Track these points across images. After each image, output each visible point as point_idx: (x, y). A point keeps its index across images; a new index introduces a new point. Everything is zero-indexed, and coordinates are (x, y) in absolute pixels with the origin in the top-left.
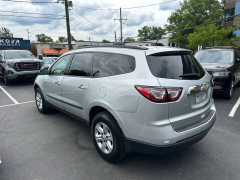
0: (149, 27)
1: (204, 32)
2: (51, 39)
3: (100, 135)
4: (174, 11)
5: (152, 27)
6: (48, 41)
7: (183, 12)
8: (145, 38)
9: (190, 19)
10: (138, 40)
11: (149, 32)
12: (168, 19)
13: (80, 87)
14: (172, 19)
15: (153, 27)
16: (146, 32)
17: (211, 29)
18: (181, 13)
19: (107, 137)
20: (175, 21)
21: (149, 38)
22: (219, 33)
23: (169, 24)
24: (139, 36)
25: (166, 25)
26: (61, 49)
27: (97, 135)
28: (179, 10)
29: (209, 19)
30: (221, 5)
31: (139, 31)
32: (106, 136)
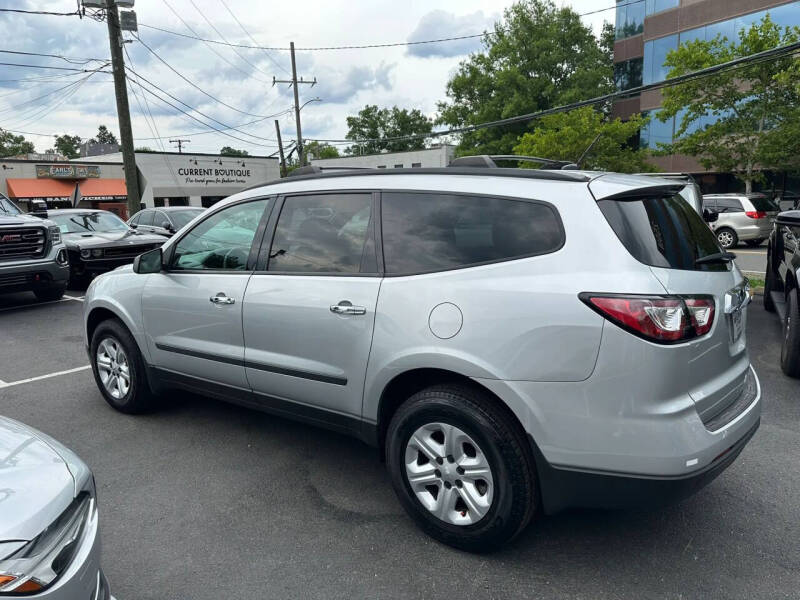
0: (381, 108)
1: (566, 129)
2: (27, 144)
3: (429, 467)
4: (469, 61)
5: (390, 109)
6: (15, 151)
7: (496, 65)
8: (370, 146)
9: (518, 88)
10: (348, 150)
11: (383, 125)
12: (449, 86)
13: (335, 310)
14: (459, 87)
15: (395, 109)
16: (374, 126)
17: (584, 120)
18: (490, 69)
19: (461, 470)
20: (471, 93)
21: (383, 145)
22: (606, 134)
23: (451, 102)
24: (351, 136)
25: (444, 106)
26: (82, 180)
27: (413, 467)
28: (481, 57)
29: (574, 91)
30: (603, 48)
31: (351, 121)
32: (454, 466)
